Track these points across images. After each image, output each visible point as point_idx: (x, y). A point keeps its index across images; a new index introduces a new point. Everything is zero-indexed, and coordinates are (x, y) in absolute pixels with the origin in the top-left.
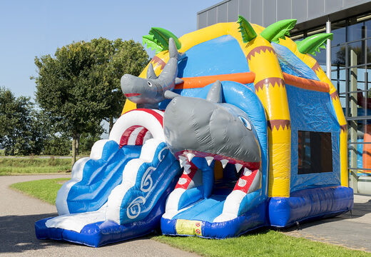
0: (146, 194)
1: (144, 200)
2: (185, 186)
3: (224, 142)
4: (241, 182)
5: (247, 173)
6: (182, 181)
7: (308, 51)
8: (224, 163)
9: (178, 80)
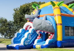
0: (29, 39)
1: (29, 41)
2: (39, 38)
3: (45, 28)
4: (50, 37)
5: (51, 35)
6: (38, 37)
7: (71, 7)
8: (46, 33)
9: (38, 15)
